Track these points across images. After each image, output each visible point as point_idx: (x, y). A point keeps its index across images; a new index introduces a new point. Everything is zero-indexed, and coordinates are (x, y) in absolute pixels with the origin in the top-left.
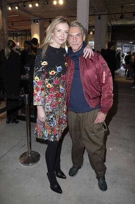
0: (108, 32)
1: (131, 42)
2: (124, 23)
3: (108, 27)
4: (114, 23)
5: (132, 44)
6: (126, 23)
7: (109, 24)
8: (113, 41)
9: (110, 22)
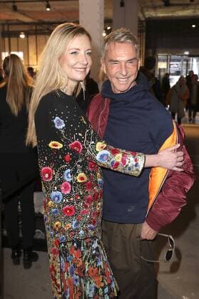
0: (140, 31)
1: (187, 53)
2: (170, 15)
3: (140, 21)
4: (151, 14)
5: (190, 56)
6: (174, 14)
7: (141, 15)
8: (151, 51)
9: (142, 12)
